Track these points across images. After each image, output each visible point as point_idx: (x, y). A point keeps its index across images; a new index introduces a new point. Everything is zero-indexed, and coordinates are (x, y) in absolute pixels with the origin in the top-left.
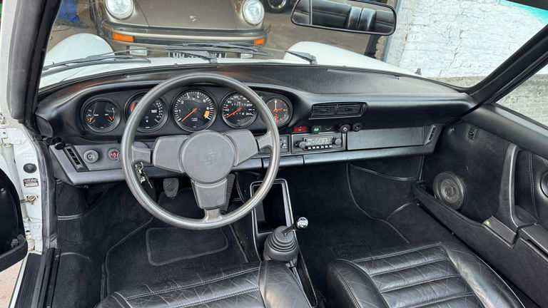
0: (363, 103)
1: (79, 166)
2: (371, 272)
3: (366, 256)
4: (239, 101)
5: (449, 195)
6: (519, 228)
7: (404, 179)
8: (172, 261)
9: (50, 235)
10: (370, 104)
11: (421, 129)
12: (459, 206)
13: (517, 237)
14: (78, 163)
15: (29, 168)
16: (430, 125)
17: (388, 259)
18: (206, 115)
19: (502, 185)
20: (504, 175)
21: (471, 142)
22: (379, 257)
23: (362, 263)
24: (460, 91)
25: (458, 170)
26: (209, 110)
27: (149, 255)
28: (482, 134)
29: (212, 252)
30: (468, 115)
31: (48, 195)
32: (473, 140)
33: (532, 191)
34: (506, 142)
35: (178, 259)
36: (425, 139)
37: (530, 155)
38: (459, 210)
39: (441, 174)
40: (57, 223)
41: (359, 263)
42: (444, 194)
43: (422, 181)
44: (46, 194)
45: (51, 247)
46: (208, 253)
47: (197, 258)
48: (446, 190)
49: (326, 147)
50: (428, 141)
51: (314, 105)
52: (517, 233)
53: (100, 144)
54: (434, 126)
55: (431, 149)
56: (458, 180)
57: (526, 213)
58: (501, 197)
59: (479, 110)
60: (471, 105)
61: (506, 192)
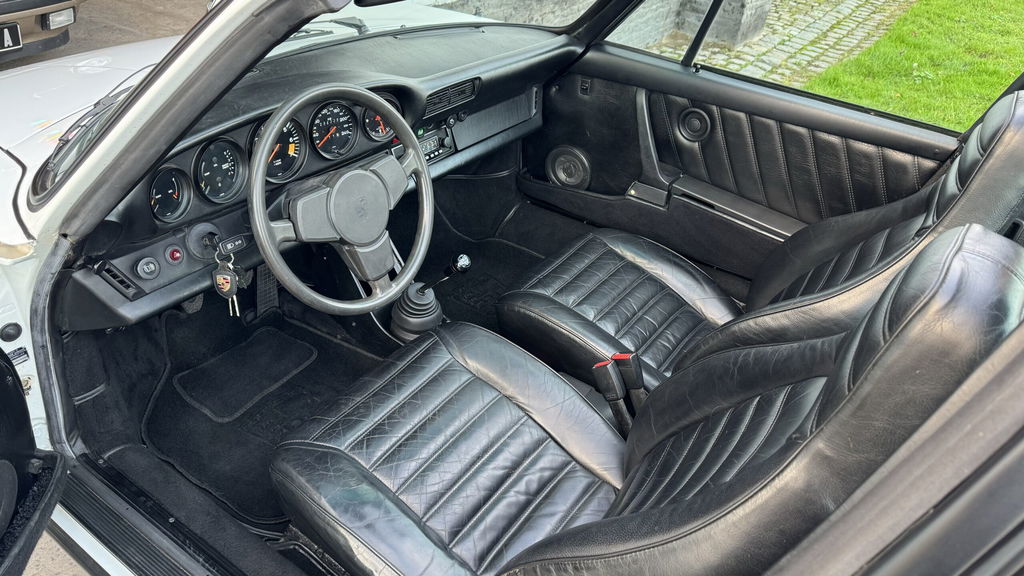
0: (476, 79)
1: (131, 291)
2: (548, 292)
3: (530, 278)
4: (329, 116)
5: (570, 175)
6: (671, 184)
7: (505, 173)
8: (250, 405)
9: (68, 435)
10: (484, 77)
11: (523, 96)
12: (586, 185)
13: (669, 196)
14: (128, 287)
15: (11, 331)
16: (531, 88)
17: (554, 271)
18: (291, 152)
19: (641, 142)
20: (641, 129)
21: (586, 97)
22: (545, 273)
23: (535, 286)
24: (559, 33)
25: (577, 139)
26: (294, 142)
27: (207, 412)
28: (598, 84)
29: (300, 369)
30: (576, 64)
31: (52, 368)
32: (588, 96)
33: (672, 139)
34: (630, 88)
35: (257, 399)
36: (530, 110)
37: (662, 97)
38: (588, 189)
39: (554, 151)
40: (75, 411)
41: (531, 287)
42: (562, 176)
43: (525, 169)
44: (48, 368)
45: (78, 453)
46: (295, 372)
47: (283, 386)
48: (565, 171)
49: (436, 153)
50: (534, 111)
51: (430, 95)
52: (669, 192)
53: (148, 245)
54: (535, 89)
55: (538, 121)
56: (578, 152)
57: (670, 167)
58: (643, 157)
59: (589, 55)
60: (580, 50)
61: (648, 148)
